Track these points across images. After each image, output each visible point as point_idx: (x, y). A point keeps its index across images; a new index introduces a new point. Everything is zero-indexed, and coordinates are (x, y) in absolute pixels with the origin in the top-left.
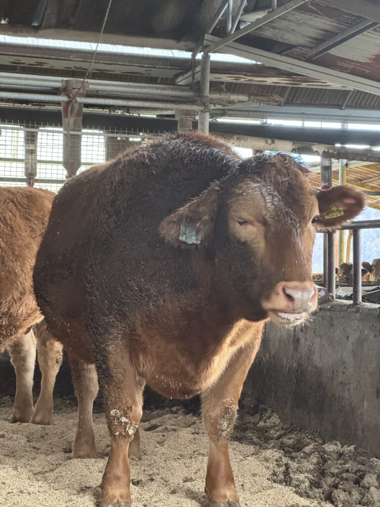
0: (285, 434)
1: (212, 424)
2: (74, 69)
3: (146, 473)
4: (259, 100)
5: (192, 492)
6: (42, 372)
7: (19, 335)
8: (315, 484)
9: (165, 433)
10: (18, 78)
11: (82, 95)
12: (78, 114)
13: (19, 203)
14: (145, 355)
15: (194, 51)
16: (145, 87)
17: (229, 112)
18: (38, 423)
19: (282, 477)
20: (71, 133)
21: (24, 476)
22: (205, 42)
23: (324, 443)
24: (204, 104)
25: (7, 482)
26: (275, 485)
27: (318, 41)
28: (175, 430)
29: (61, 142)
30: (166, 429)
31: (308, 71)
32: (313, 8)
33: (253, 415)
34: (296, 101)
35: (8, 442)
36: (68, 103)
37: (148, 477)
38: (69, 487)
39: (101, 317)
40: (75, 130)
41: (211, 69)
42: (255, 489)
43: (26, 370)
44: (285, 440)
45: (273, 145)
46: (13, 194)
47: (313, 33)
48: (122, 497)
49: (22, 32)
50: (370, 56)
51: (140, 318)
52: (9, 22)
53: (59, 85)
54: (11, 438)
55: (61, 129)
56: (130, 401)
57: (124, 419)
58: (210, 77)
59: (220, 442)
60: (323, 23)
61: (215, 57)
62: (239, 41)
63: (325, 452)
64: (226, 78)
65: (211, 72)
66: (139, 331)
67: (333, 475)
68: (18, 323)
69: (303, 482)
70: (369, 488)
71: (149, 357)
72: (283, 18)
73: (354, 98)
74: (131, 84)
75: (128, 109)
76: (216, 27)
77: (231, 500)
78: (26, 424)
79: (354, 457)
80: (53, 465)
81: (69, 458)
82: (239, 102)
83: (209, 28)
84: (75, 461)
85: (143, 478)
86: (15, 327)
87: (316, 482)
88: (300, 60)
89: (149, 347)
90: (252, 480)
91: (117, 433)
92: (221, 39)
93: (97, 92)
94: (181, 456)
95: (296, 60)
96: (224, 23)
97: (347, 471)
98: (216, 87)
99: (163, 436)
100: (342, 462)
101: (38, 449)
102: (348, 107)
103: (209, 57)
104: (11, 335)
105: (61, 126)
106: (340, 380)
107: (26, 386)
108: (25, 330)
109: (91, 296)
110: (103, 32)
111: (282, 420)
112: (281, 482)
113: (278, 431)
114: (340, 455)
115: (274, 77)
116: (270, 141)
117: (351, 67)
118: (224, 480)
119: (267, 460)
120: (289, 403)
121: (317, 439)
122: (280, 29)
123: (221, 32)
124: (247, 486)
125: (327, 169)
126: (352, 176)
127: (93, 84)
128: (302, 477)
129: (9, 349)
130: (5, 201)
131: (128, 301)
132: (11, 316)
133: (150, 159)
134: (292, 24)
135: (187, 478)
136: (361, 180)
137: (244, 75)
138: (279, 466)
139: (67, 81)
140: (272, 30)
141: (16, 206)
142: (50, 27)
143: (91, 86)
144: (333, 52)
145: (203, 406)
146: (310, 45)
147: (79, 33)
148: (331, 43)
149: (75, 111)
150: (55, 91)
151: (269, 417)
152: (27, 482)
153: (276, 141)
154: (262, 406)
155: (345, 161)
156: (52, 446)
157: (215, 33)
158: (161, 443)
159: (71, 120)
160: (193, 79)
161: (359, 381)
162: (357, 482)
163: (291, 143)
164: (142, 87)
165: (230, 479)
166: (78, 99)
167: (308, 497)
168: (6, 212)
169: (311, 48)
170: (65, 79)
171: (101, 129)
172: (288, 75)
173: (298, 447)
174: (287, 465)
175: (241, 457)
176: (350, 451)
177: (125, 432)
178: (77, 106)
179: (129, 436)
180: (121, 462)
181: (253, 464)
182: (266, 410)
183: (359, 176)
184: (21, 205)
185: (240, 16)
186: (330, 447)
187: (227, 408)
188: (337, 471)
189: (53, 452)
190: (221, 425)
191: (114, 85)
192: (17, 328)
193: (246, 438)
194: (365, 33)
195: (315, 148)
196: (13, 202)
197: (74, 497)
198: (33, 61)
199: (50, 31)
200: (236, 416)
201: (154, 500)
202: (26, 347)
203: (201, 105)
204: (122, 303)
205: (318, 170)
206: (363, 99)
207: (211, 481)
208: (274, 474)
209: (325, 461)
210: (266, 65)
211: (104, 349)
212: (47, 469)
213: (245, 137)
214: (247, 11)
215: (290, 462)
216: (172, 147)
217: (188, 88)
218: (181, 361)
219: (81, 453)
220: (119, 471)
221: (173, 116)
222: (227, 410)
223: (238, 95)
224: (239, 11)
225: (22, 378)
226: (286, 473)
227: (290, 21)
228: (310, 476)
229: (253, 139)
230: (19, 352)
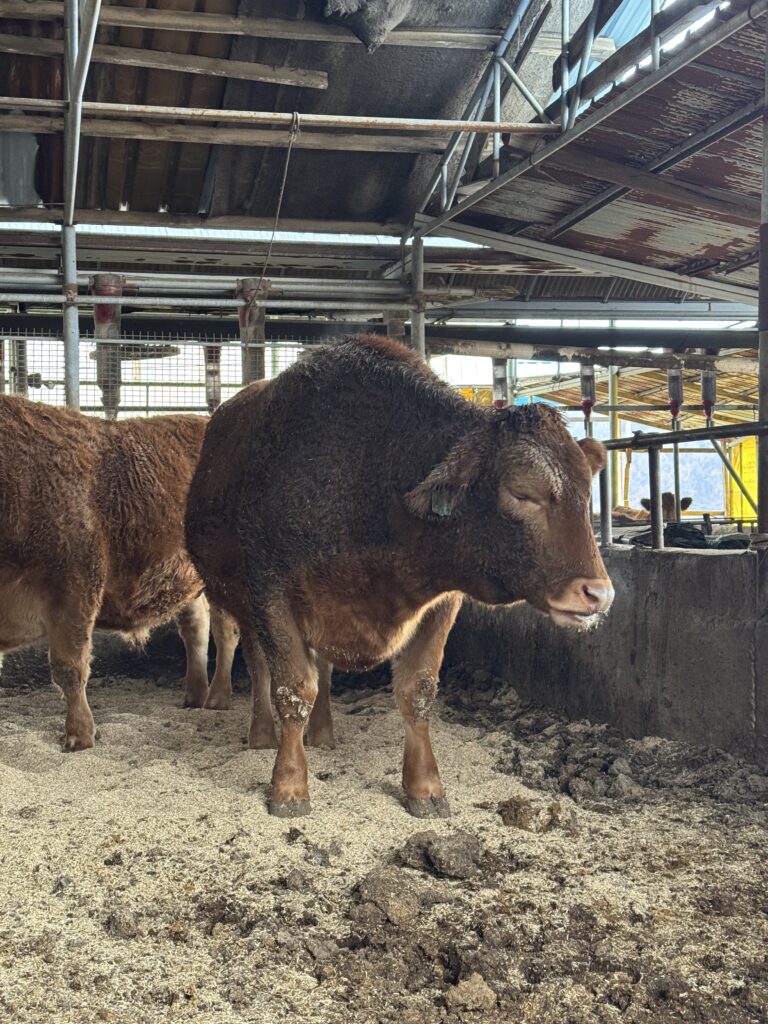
0: (523, 713)
1: (406, 701)
2: (253, 265)
3: (338, 765)
4: (487, 294)
5: (391, 786)
6: (217, 645)
7: (187, 601)
8: (550, 773)
9: (371, 717)
10: (182, 280)
11: (262, 298)
12: (259, 322)
13: (183, 436)
14: (310, 621)
15: (403, 236)
16: (342, 284)
17: (460, 312)
18: (213, 708)
19: (510, 765)
20: (250, 345)
21: (184, 772)
22: (416, 224)
23: (570, 721)
24: (417, 303)
25: (161, 779)
26: (499, 775)
27: (557, 215)
28: (384, 712)
29: (239, 358)
30: (372, 711)
31: (547, 254)
32: (543, 172)
33: (485, 691)
34: (545, 294)
35: (174, 732)
36: (245, 308)
37: (339, 770)
38: (238, 784)
39: (259, 573)
40: (255, 342)
41: (425, 257)
42: (474, 779)
43: (198, 643)
44: (523, 721)
45: (508, 351)
46: (175, 424)
47: (548, 205)
48: (297, 793)
49: (186, 222)
50: (625, 232)
51: (306, 570)
52: (169, 211)
53: (233, 286)
54: (178, 726)
55: (239, 342)
56: (301, 676)
57: (294, 699)
58: (424, 268)
59: (418, 724)
60: (559, 192)
61: (429, 242)
62: (459, 219)
63: (568, 733)
64: (445, 268)
65: (425, 262)
66: (305, 586)
67: (576, 761)
68: (185, 588)
69: (537, 770)
70: (616, 775)
71: (316, 622)
72: (510, 188)
73: (618, 290)
74: (325, 281)
75: (330, 312)
76: (429, 204)
77: (434, 795)
78: (197, 710)
79: (604, 738)
80: (223, 758)
81: (245, 749)
82: (464, 297)
83: (420, 207)
84: (250, 752)
85: (333, 770)
86: (182, 592)
87: (553, 771)
88: (538, 240)
89: (315, 608)
90: (470, 770)
91: (287, 716)
92: (434, 218)
93: (282, 292)
94: (387, 743)
95: (534, 242)
96: (437, 198)
97: (595, 755)
98: (432, 279)
99: (368, 720)
100: (590, 744)
101: (210, 740)
102: (612, 299)
103: (422, 242)
104: (178, 601)
105: (238, 337)
106: (588, 642)
107: (199, 664)
108: (195, 594)
109: (244, 545)
110: (280, 217)
111: (521, 697)
112: (508, 772)
113: (514, 709)
114: (588, 736)
115: (507, 263)
116: (504, 346)
117: (603, 246)
118: (425, 771)
119: (492, 745)
120: (528, 675)
121: (562, 718)
122: (507, 203)
123: (434, 209)
124: (464, 777)
125: (588, 379)
126: (627, 388)
127: (276, 283)
128: (534, 764)
129: (175, 617)
130: (166, 434)
131: (291, 549)
132: (176, 578)
133: (312, 370)
134: (522, 195)
135: (389, 770)
136: (638, 392)
137: (469, 263)
138: (507, 751)
139: (243, 281)
140: (497, 204)
141: (179, 440)
142: (220, 214)
143: (273, 286)
144: (577, 228)
145: (394, 679)
146: (549, 221)
147: (257, 219)
148: (573, 218)
149: (255, 318)
150: (229, 294)
151: (505, 693)
152: (186, 779)
153: (513, 346)
154: (496, 679)
155: (616, 368)
156: (227, 735)
157: (429, 211)
158: (364, 729)
159: (250, 330)
160: (403, 271)
161: (610, 644)
162: (605, 769)
163: (532, 348)
164: (338, 284)
165: (433, 769)
166: (258, 302)
167: (540, 788)
168: (167, 450)
169: (549, 225)
170: (241, 278)
171: (296, 339)
172: (526, 260)
173: (537, 728)
174: (516, 750)
175: (460, 743)
176: (601, 731)
177: (297, 713)
178: (256, 311)
179: (303, 719)
180: (294, 750)
181: (474, 749)
182: (501, 685)
183: (636, 387)
184: (185, 439)
185: (456, 189)
186: (575, 728)
187: (424, 681)
188: (581, 756)
189: (229, 742)
190: (417, 702)
191: (303, 283)
192: (185, 593)
193: (473, 720)
194: (614, 202)
195: (562, 352)
196: (175, 435)
197: (241, 796)
198: (201, 258)
199: (221, 219)
200: (436, 690)
201: (341, 796)
202: (197, 615)
203: (412, 304)
204: (283, 552)
205: (577, 383)
206: (631, 288)
207: (409, 773)
208: (501, 762)
209: (568, 744)
210: (496, 249)
211: (263, 612)
212: (215, 762)
213: (472, 342)
214: (465, 181)
215: (521, 746)
216: (339, 356)
217: (397, 282)
218: (359, 628)
219: (258, 744)
220: (293, 763)
221: (381, 320)
222: (423, 684)
223: (461, 288)
224: (454, 182)
225: (193, 653)
226: (516, 760)
227: (519, 191)
228: (546, 763)
229: (483, 343)
230: (188, 621)
